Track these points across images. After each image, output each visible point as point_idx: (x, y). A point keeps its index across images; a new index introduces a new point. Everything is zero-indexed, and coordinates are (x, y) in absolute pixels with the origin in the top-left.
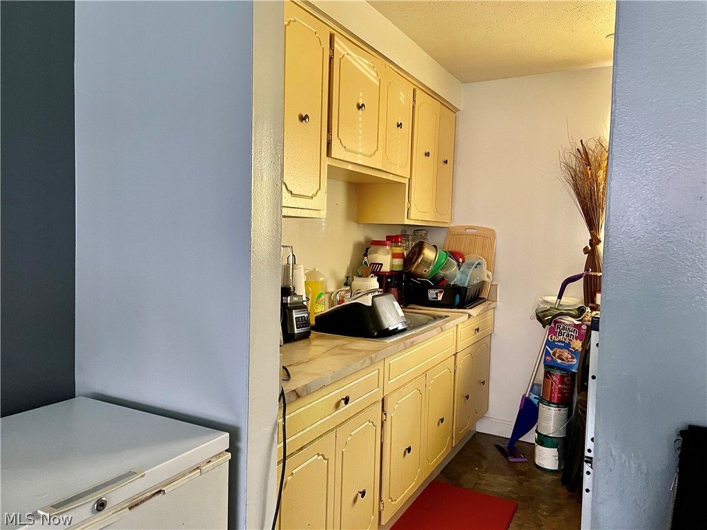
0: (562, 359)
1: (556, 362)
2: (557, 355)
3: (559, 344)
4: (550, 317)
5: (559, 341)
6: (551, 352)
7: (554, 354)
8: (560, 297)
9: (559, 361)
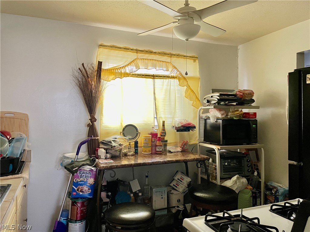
0: (82, 192)
1: (79, 194)
2: (80, 190)
3: (81, 183)
4: (77, 168)
5: (81, 181)
6: (76, 189)
7: (78, 190)
8: (77, 154)
9: (81, 193)
